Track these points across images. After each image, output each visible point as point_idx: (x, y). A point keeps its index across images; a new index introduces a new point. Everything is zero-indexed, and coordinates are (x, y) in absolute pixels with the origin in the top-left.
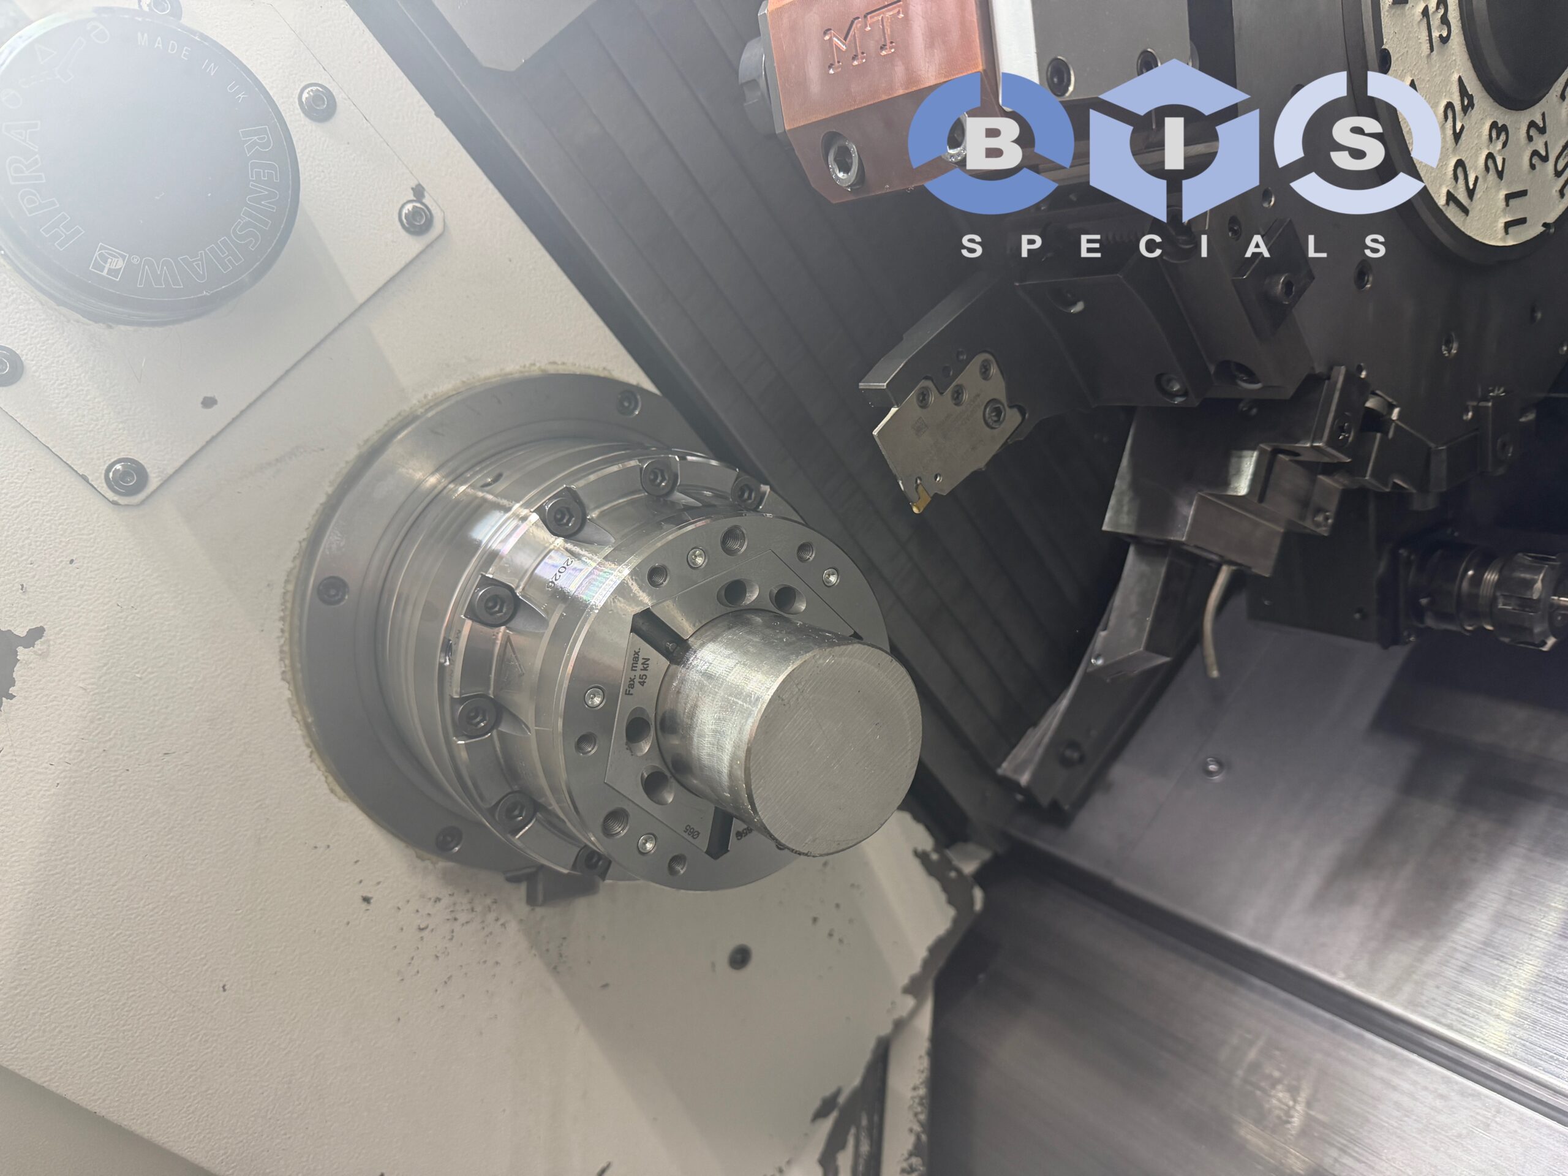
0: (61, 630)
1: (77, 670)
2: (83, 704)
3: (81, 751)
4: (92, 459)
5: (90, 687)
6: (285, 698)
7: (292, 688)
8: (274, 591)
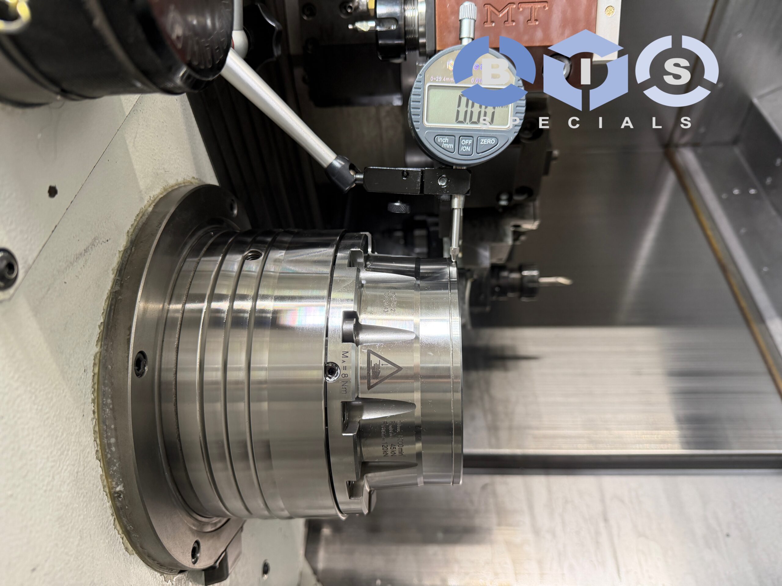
6: (99, 476)
7: (102, 465)
8: (88, 376)
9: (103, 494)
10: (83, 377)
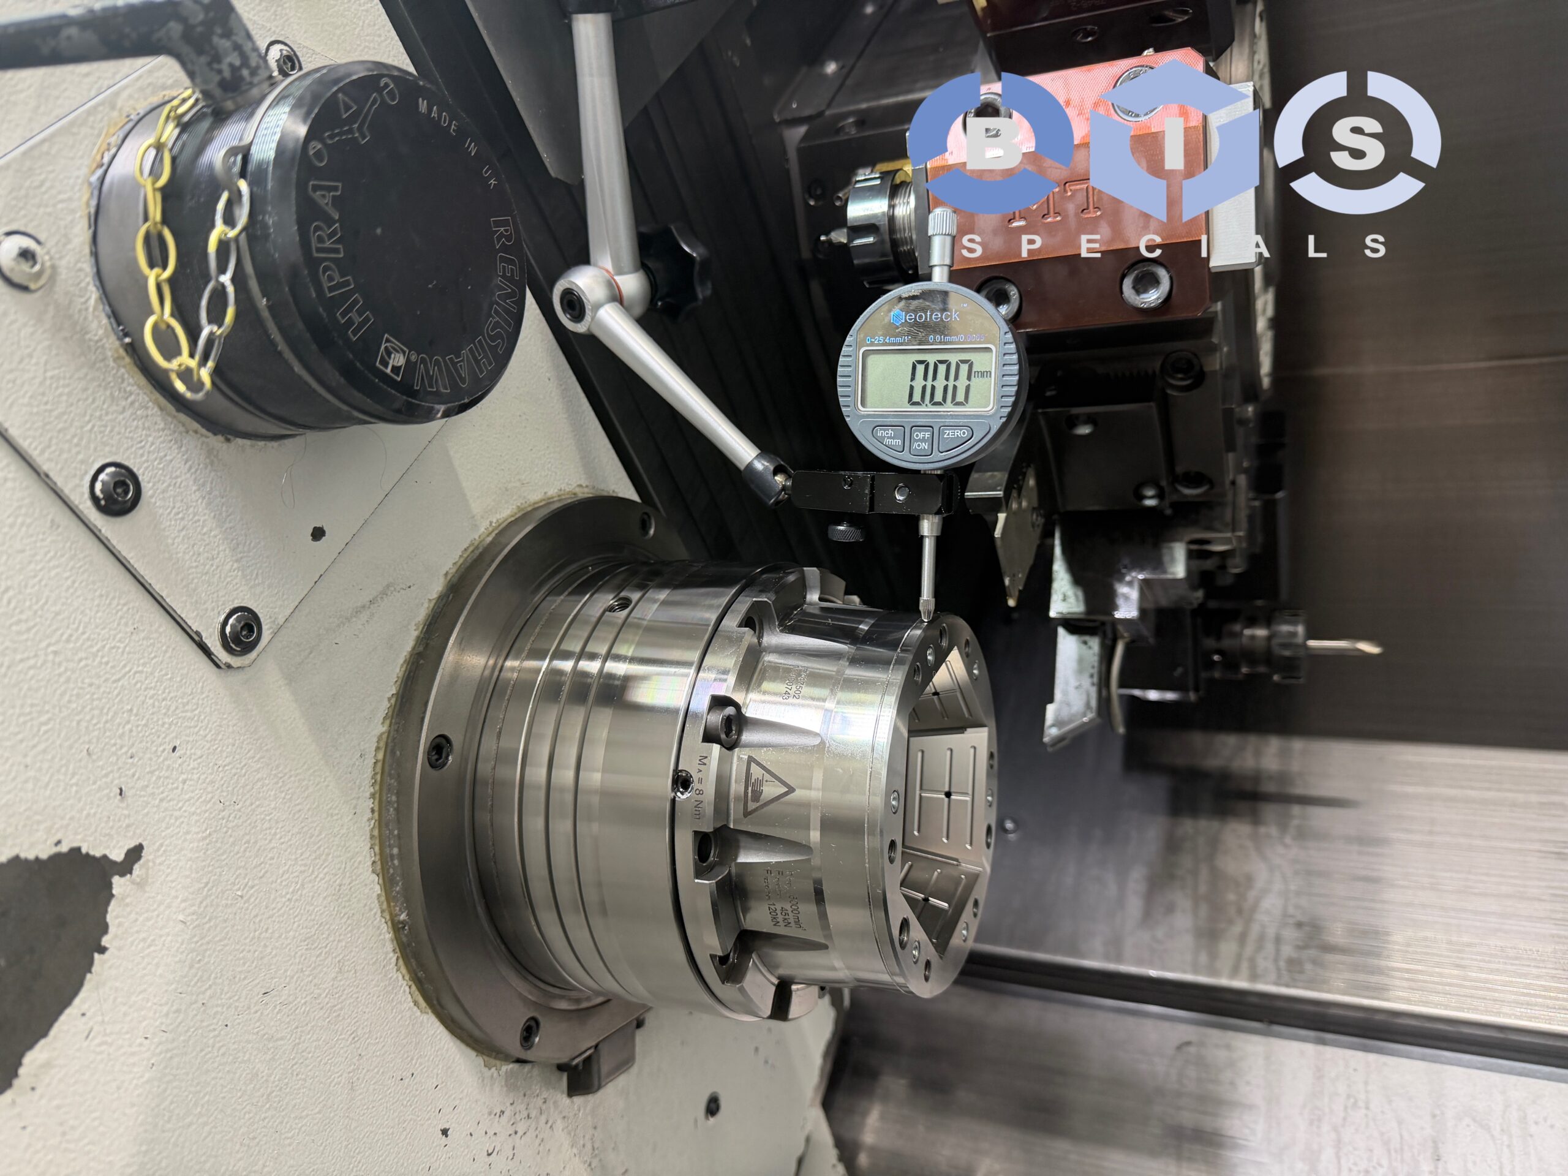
0: (161, 845)
1: (177, 897)
2: (182, 944)
3: (178, 1011)
4: (207, 609)
5: (189, 918)
6: (375, 895)
7: (381, 881)
8: (365, 762)
9: (381, 921)
10: (357, 763)
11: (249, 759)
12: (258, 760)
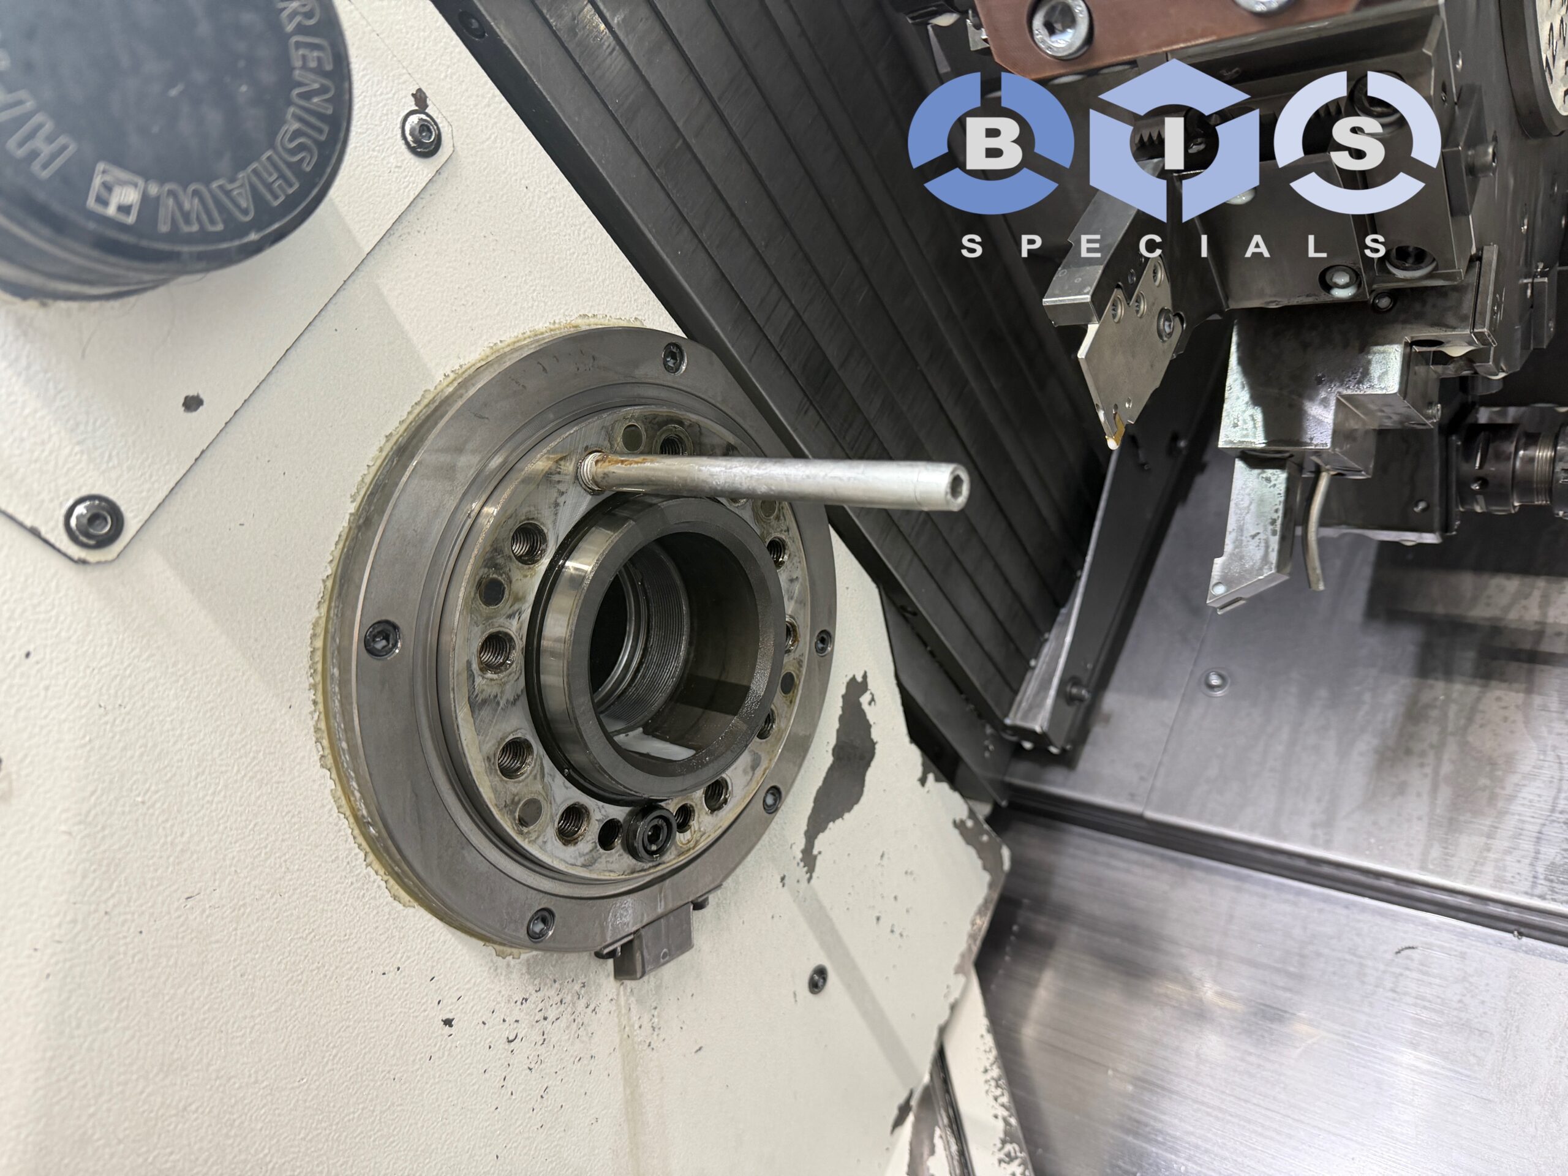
1: (55, 808)
2: (69, 853)
3: (74, 921)
4: (42, 501)
5: (76, 828)
7: (334, 776)
8: (299, 651)
9: (339, 817)
11: (134, 658)
12: (148, 659)
